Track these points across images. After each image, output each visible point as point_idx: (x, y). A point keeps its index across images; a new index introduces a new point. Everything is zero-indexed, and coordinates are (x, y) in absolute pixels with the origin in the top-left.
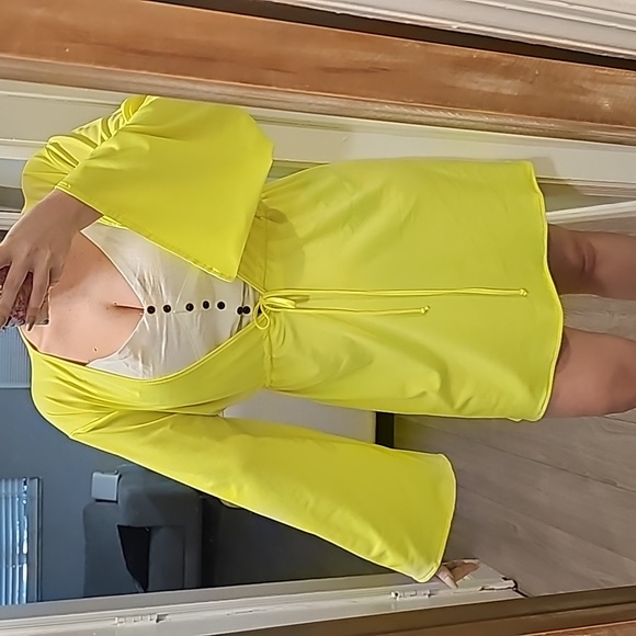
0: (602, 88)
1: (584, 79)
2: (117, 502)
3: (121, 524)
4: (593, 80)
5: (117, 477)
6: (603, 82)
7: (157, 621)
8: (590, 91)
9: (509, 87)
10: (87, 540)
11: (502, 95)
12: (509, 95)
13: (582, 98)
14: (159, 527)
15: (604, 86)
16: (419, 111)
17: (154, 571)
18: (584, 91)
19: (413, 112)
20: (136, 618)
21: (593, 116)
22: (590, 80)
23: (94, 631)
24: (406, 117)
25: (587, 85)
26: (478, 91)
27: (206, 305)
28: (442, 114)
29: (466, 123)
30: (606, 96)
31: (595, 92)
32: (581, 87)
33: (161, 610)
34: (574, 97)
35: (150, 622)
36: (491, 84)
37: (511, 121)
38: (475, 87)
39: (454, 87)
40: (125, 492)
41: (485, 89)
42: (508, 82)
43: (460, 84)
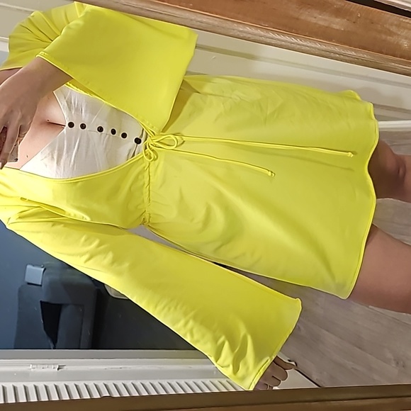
0: (404, 33)
1: (392, 24)
2: (41, 286)
3: (43, 300)
4: (398, 26)
5: (43, 269)
6: (405, 28)
7: (58, 369)
8: (395, 34)
9: (338, 24)
10: (19, 308)
11: (332, 28)
12: (337, 30)
13: (389, 38)
14: (68, 305)
15: (406, 31)
16: (271, 35)
17: (62, 332)
18: (391, 33)
19: (267, 35)
20: (44, 366)
21: (395, 52)
22: (396, 25)
23: (15, 372)
24: (261, 38)
25: (393, 29)
26: (316, 24)
27: (113, 132)
28: (287, 38)
29: (303, 48)
30: (406, 38)
31: (398, 35)
32: (389, 30)
33: (62, 362)
34: (384, 37)
35: (52, 369)
36: (325, 20)
37: (337, 49)
38: (314, 20)
39: (298, 19)
40: (47, 279)
41: (321, 23)
42: (338, 20)
43: (303, 17)
